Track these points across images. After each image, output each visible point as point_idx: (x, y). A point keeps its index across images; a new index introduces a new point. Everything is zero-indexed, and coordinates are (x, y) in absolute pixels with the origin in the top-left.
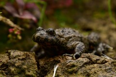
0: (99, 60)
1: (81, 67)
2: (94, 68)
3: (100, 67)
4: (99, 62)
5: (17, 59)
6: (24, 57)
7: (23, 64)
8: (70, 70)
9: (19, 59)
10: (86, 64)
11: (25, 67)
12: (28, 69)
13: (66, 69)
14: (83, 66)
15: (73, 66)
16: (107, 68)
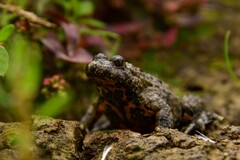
0: (184, 141)
1: (151, 152)
2: (171, 154)
3: (182, 154)
4: (183, 144)
5: (42, 131)
6: (54, 128)
7: (50, 141)
8: (130, 156)
9: (45, 132)
10: (161, 146)
11: (53, 145)
12: (57, 150)
13: (125, 153)
14: (155, 150)
15: (137, 149)
16: (193, 156)
